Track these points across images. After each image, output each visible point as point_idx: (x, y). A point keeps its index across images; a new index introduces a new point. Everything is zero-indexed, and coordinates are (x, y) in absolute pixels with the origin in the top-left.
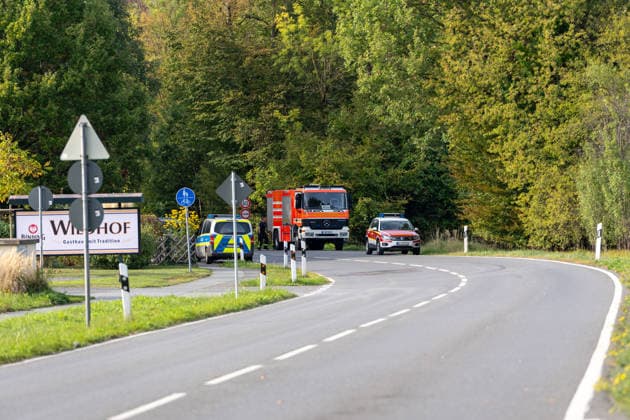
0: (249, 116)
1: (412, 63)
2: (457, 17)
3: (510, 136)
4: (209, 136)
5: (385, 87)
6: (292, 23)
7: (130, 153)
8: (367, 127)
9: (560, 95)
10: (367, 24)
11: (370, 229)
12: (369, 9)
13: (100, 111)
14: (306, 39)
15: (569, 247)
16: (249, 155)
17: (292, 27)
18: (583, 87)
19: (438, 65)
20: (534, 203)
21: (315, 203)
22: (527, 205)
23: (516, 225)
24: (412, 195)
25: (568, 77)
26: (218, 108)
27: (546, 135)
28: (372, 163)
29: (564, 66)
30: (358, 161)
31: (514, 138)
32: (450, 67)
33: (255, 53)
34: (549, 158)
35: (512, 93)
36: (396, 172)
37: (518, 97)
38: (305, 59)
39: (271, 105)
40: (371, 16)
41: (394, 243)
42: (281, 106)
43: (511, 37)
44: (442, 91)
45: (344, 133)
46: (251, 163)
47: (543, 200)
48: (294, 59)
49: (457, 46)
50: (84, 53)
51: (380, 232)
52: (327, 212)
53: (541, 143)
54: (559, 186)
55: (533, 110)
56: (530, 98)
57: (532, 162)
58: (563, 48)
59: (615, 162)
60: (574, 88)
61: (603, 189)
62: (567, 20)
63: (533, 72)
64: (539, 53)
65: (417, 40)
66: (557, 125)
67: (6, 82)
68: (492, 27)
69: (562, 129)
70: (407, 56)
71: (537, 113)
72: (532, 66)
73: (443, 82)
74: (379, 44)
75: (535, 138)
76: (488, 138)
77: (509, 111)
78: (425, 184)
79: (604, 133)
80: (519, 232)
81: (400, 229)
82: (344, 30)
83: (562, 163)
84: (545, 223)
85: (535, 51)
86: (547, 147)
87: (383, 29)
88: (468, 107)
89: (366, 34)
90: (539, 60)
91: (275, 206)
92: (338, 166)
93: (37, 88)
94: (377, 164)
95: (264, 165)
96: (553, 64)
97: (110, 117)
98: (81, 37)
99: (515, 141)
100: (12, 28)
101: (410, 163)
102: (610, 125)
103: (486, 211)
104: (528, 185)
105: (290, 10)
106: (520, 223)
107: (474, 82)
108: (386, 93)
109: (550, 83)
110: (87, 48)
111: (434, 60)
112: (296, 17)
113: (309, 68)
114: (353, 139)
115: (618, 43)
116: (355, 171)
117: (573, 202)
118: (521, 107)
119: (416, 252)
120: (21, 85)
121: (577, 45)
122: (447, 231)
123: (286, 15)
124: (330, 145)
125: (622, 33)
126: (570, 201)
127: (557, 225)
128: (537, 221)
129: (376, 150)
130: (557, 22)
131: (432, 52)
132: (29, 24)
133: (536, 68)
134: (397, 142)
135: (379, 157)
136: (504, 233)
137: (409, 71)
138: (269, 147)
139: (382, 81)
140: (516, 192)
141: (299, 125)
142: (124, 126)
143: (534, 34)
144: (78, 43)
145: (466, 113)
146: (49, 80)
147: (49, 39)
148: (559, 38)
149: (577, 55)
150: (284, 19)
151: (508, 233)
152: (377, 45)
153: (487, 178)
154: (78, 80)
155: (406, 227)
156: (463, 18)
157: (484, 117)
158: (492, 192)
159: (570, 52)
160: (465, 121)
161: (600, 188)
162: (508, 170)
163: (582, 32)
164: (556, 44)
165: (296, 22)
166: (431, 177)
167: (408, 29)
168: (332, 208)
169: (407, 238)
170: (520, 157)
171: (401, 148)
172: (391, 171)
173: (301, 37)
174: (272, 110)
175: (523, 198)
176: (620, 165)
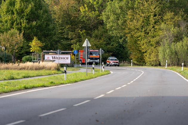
0: (72, 31)
1: (120, 22)
2: (131, 12)
3: (143, 40)
4: (62, 36)
5: (114, 27)
6: (84, 9)
7: (51, 41)
8: (102, 35)
9: (154, 31)
10: (110, 13)
11: (107, 60)
12: (110, 9)
13: (45, 31)
14: (87, 13)
15: (156, 66)
16: (72, 41)
17: (84, 10)
18: (160, 29)
19: (126, 23)
20: (148, 55)
21: (91, 54)
22: (146, 56)
23: (143, 60)
24: (113, 52)
25: (156, 27)
26: (64, 29)
27: (151, 40)
28: (104, 44)
29: (156, 24)
30: (100, 43)
31: (144, 40)
32: (129, 24)
33: (74, 16)
34: (152, 45)
35: (144, 30)
36: (109, 46)
37: (145, 31)
38: (87, 18)
39: (78, 29)
40: (110, 11)
41: (113, 64)
42: (81, 29)
43: (143, 17)
44: (127, 29)
45: (96, 36)
46: (72, 43)
47: (150, 55)
48: (84, 18)
49: (131, 19)
50: (42, 17)
51: (110, 61)
52: (94, 56)
53: (150, 42)
54: (154, 52)
55: (148, 34)
56: (147, 31)
57: (147, 46)
58: (155, 20)
59: (168, 47)
60: (158, 29)
61: (165, 53)
62: (157, 14)
63: (148, 25)
64: (150, 21)
65: (121, 17)
66: (154, 38)
67: (25, 24)
68: (139, 14)
69: (155, 39)
70: (119, 20)
71: (149, 35)
72: (148, 24)
73: (127, 27)
74: (112, 17)
75: (148, 41)
76: (137, 40)
77: (143, 34)
78: (116, 49)
79: (165, 40)
80: (144, 62)
81: (115, 60)
82: (104, 14)
83: (155, 46)
84: (150, 60)
85: (149, 20)
86: (151, 43)
87: (113, 14)
88: (133, 33)
89: (109, 15)
90: (150, 23)
91: (81, 54)
92: (95, 45)
93: (32, 25)
94: (105, 44)
95: (76, 44)
96: (153, 23)
97: (48, 32)
98: (42, 13)
99: (144, 41)
100: (26, 11)
101: (113, 44)
102: (167, 38)
103: (136, 57)
104: (146, 51)
105: (84, 5)
106: (144, 60)
107: (134, 27)
108: (114, 29)
109: (152, 28)
110: (43, 16)
111: (125, 21)
112: (85, 7)
113: (88, 20)
114: (99, 38)
115: (168, 19)
116: (99, 46)
117: (157, 56)
118: (145, 33)
119: (118, 66)
120: (28, 24)
121: (159, 19)
122: (125, 61)
123: (83, 7)
124: (94, 39)
125: (169, 17)
126: (156, 55)
127: (153, 60)
128: (149, 60)
129: (104, 41)
130: (154, 14)
131: (125, 20)
132: (30, 10)
133: (149, 25)
134: (110, 39)
135: (105, 43)
136: (140, 62)
137: (119, 24)
138: (77, 39)
139: (113, 26)
140: (144, 53)
141: (85, 34)
142: (51, 34)
143: (149, 16)
144: (41, 15)
145: (132, 34)
146: (34, 23)
147: (34, 13)
148: (155, 18)
149: (158, 21)
150: (82, 8)
151: (141, 62)
152: (112, 18)
153: (137, 49)
154: (41, 23)
155: (116, 60)
156: (132, 12)
157: (137, 35)
158: (138, 52)
159: (157, 21)
160: (132, 36)
161: (164, 52)
162: (142, 48)
163: (160, 17)
164: (154, 19)
165: (85, 9)
166: (118, 48)
167: (119, 14)
168: (95, 55)
169: (116, 63)
170: (145, 45)
171: (110, 41)
172: (108, 46)
173: (86, 12)
174: (78, 30)
175: (145, 54)
176: (169, 47)
